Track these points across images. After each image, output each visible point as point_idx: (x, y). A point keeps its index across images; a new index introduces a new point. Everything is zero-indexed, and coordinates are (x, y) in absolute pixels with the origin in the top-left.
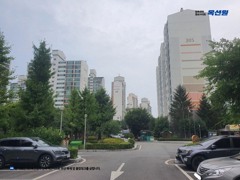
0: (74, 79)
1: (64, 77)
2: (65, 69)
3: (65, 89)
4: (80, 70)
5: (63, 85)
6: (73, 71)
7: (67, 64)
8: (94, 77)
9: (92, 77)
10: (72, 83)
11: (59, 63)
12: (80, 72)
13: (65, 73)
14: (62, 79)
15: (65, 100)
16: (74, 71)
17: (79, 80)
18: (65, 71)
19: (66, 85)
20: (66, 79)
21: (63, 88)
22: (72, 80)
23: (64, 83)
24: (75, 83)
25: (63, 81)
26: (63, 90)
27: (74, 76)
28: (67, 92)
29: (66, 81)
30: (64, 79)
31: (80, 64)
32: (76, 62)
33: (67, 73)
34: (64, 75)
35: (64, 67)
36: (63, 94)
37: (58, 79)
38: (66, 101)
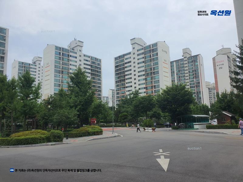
0: (152, 64)
1: (143, 64)
2: (143, 56)
3: (146, 76)
4: (157, 53)
5: (143, 73)
6: (150, 55)
7: (145, 50)
8: (188, 56)
9: (186, 57)
10: (151, 69)
11: (138, 51)
12: (157, 55)
13: (143, 60)
14: (142, 67)
15: (146, 87)
16: (152, 55)
17: (157, 64)
18: (143, 58)
19: (146, 72)
20: (146, 65)
21: (144, 75)
22: (151, 65)
23: (144, 71)
24: (154, 68)
25: (143, 69)
26: (144, 77)
27: (152, 61)
28: (147, 79)
29: (145, 67)
30: (144, 66)
31: (157, 46)
32: (152, 45)
33: (145, 59)
34: (143, 62)
35: (143, 53)
36: (144, 81)
37: (138, 68)
38: (148, 88)
